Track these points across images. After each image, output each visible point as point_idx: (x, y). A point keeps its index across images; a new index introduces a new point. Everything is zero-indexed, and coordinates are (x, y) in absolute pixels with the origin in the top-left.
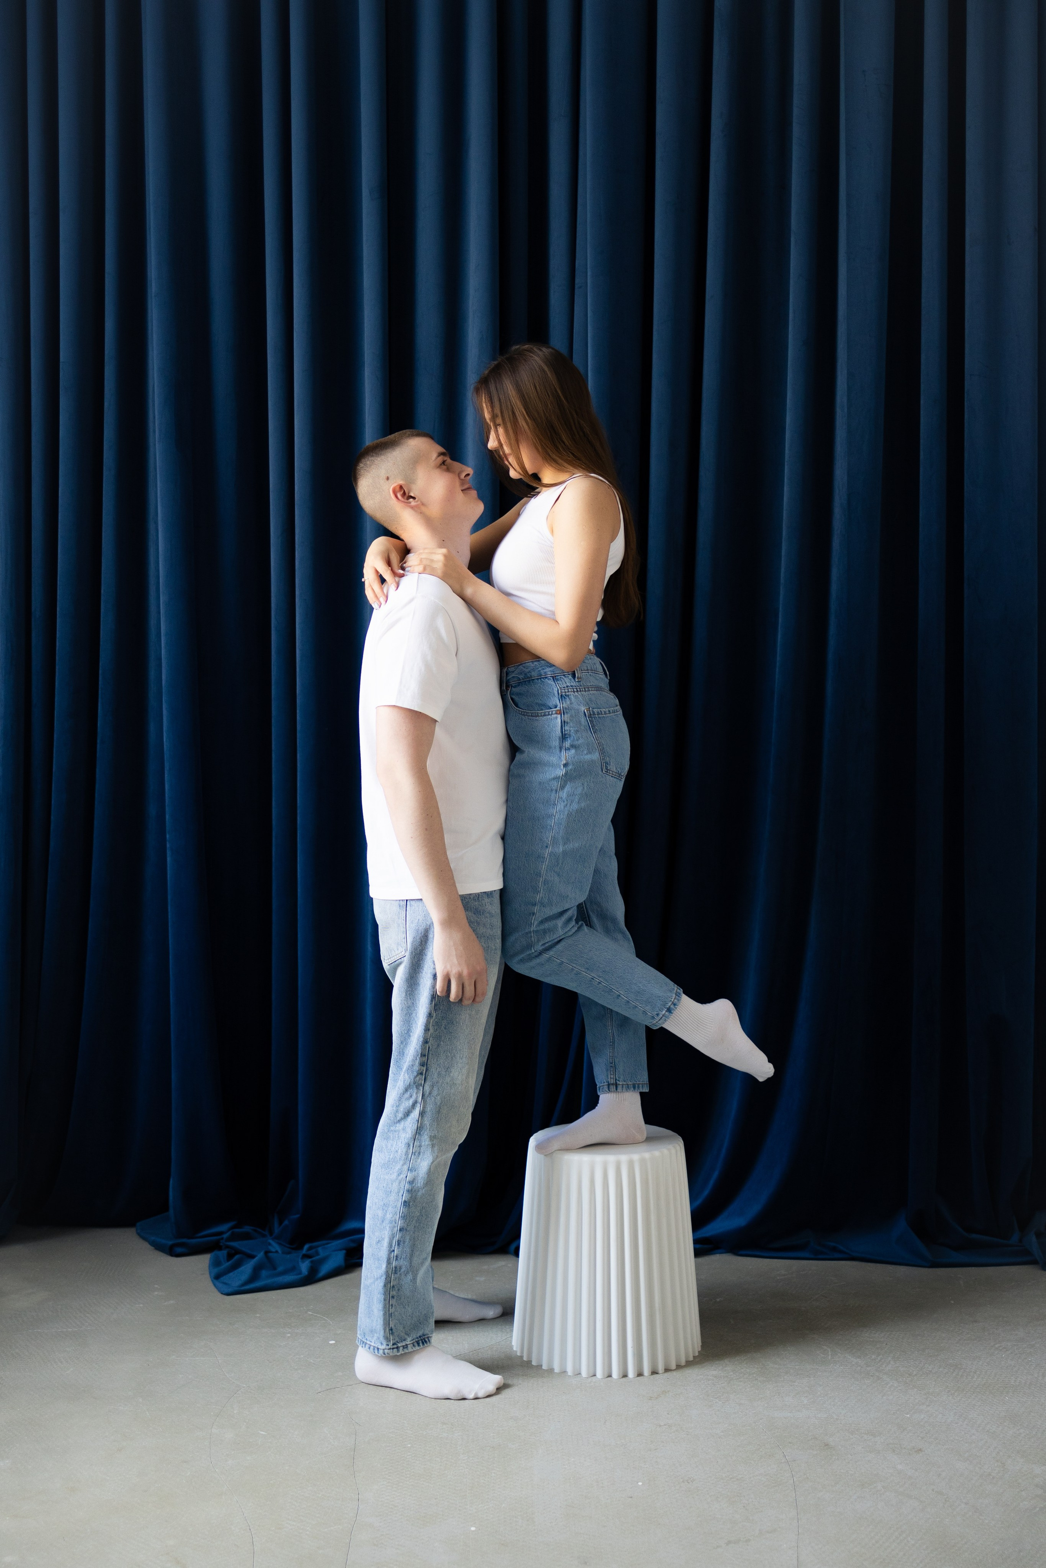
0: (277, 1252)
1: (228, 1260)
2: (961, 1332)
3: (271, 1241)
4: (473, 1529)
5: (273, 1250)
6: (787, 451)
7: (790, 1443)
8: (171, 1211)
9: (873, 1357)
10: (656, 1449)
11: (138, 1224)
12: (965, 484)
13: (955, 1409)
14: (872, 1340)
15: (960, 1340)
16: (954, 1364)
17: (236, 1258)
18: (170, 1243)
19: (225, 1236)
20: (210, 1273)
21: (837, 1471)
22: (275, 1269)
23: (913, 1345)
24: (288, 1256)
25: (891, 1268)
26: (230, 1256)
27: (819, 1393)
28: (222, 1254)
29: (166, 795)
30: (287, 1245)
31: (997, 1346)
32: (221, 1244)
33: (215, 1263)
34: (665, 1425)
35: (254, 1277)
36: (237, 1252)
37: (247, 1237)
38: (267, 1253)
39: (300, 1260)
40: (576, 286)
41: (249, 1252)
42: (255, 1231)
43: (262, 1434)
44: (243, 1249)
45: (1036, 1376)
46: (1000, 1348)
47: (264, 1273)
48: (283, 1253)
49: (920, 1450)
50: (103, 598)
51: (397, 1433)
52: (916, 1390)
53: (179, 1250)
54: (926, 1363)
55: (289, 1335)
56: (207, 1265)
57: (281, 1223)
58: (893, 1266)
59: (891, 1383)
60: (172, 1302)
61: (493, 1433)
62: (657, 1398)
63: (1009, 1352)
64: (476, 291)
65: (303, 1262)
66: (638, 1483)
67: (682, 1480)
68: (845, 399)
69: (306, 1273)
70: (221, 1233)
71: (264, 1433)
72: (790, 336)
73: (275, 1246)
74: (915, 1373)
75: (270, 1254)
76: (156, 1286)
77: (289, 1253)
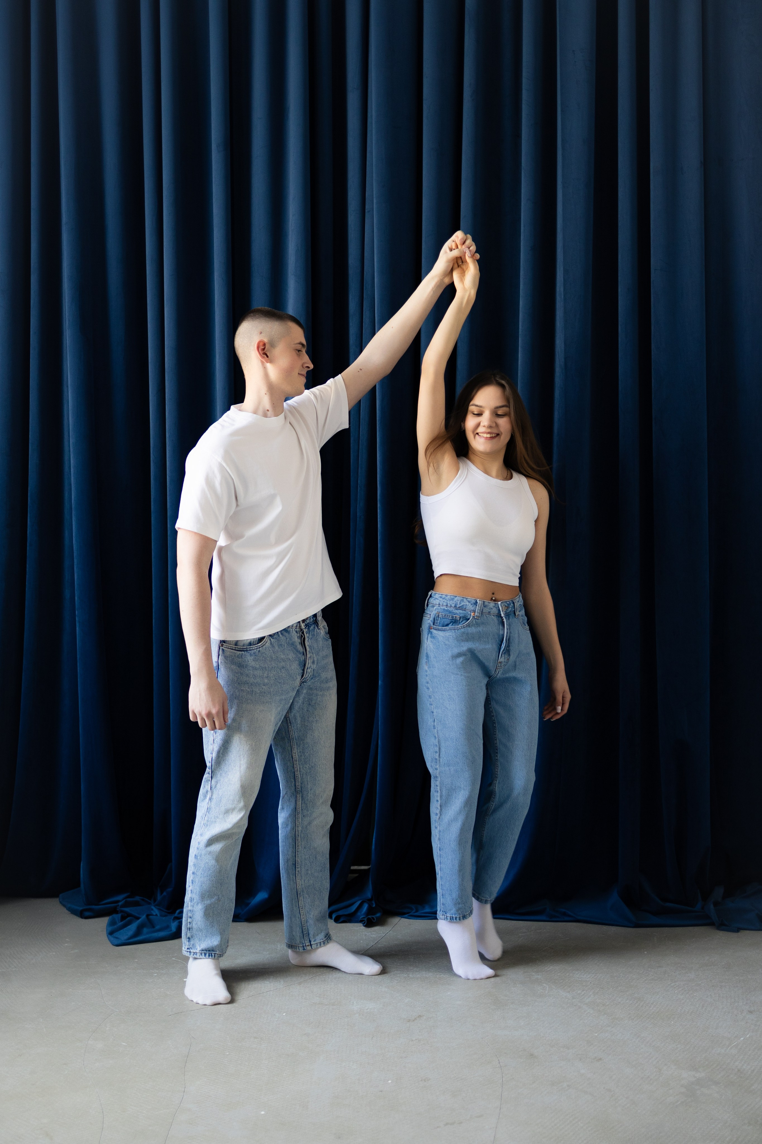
0: (156, 915)
1: (121, 921)
2: (648, 974)
3: (153, 907)
4: (263, 1113)
5: (154, 914)
6: (520, 327)
7: (505, 1053)
8: (82, 885)
9: (579, 992)
10: (405, 1057)
11: (61, 895)
12: (652, 349)
13: (632, 1030)
14: (580, 980)
15: (646, 980)
16: (638, 997)
17: (127, 919)
18: (81, 908)
19: (120, 904)
20: (107, 930)
21: (535, 1074)
22: (153, 927)
23: (611, 984)
24: (164, 918)
25: (605, 928)
26: (123, 918)
27: (533, 1018)
28: (117, 917)
29: (75, 583)
30: (165, 910)
31: (672, 985)
32: (118, 910)
33: (112, 923)
34: (416, 1040)
35: (138, 932)
36: (129, 915)
37: (137, 904)
38: (148, 916)
39: (172, 921)
40: (366, 211)
41: (137, 915)
42: (143, 900)
43: (124, 1045)
44: (133, 913)
45: (697, 1006)
46: (675, 986)
47: (145, 930)
48: (161, 916)
49: (600, 1059)
50: (30, 441)
51: (220, 1044)
52: (606, 1016)
53: (87, 914)
54: (617, 997)
55: (156, 974)
56: (106, 925)
57: (162, 893)
58: (607, 926)
59: (589, 1011)
60: (76, 951)
61: (290, 1045)
62: (414, 1021)
63: (681, 989)
64: (293, 216)
65: (173, 922)
66: (388, 1081)
67: (420, 1079)
68: (562, 289)
69: (175, 930)
70: (118, 902)
71: (125, 1044)
72: (522, 244)
73: (155, 911)
74: (607, 1004)
75: (151, 917)
76: (67, 940)
77: (165, 916)
